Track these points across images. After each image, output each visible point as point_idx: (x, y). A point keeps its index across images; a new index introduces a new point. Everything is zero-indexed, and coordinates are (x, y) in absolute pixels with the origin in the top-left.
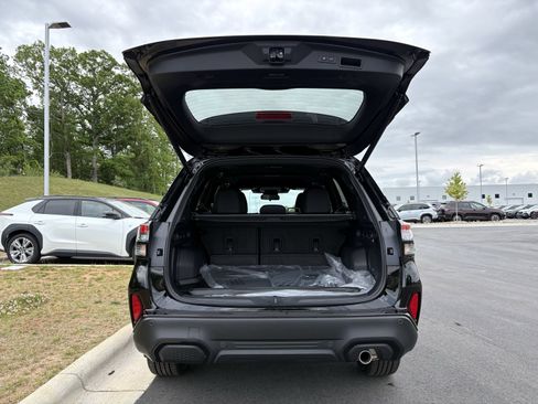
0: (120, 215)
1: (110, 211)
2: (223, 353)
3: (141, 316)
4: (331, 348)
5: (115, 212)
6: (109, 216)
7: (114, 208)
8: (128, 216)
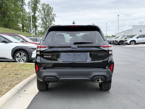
0: (8, 41)
1: (4, 40)
2: (61, 79)
3: (39, 70)
4: (88, 77)
5: (5, 40)
6: (4, 42)
7: (5, 38)
8: (11, 42)
